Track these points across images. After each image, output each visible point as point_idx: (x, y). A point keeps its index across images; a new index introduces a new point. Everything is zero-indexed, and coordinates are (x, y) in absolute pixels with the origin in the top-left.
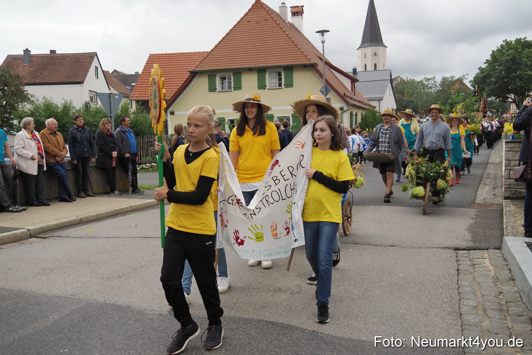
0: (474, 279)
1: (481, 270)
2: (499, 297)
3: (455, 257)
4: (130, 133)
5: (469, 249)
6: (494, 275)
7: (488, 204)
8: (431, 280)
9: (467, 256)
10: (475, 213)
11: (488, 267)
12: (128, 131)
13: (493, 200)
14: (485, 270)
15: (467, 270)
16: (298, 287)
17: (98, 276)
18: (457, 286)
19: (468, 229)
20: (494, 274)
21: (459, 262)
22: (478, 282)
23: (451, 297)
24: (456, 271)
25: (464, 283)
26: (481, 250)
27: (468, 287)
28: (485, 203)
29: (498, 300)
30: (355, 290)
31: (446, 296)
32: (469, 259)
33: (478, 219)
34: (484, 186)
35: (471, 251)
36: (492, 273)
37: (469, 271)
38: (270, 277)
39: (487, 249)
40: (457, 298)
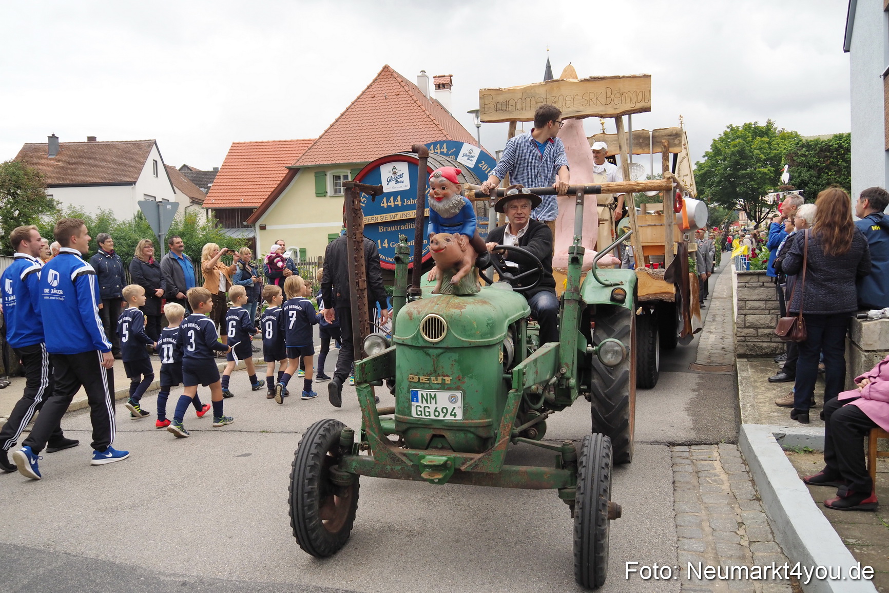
0: (698, 499)
1: (710, 481)
2: (738, 532)
3: (668, 459)
4: (185, 262)
5: (689, 444)
6: (728, 491)
7: (714, 365)
8: (632, 503)
9: (688, 456)
10: (698, 381)
11: (718, 476)
12: (182, 257)
13: (722, 358)
14: (715, 481)
15: (687, 483)
16: (421, 521)
17: (99, 506)
18: (674, 513)
19: (688, 409)
20: (728, 488)
21: (676, 468)
22: (706, 503)
23: (664, 534)
24: (671, 485)
25: (684, 507)
26: (708, 446)
27: (689, 514)
28: (710, 363)
29: (737, 539)
30: (512, 526)
31: (656, 533)
32: (690, 463)
33: (702, 391)
34: (708, 335)
35: (692, 447)
36: (726, 487)
37: (690, 483)
38: (377, 503)
39: (717, 444)
40: (674, 537)
